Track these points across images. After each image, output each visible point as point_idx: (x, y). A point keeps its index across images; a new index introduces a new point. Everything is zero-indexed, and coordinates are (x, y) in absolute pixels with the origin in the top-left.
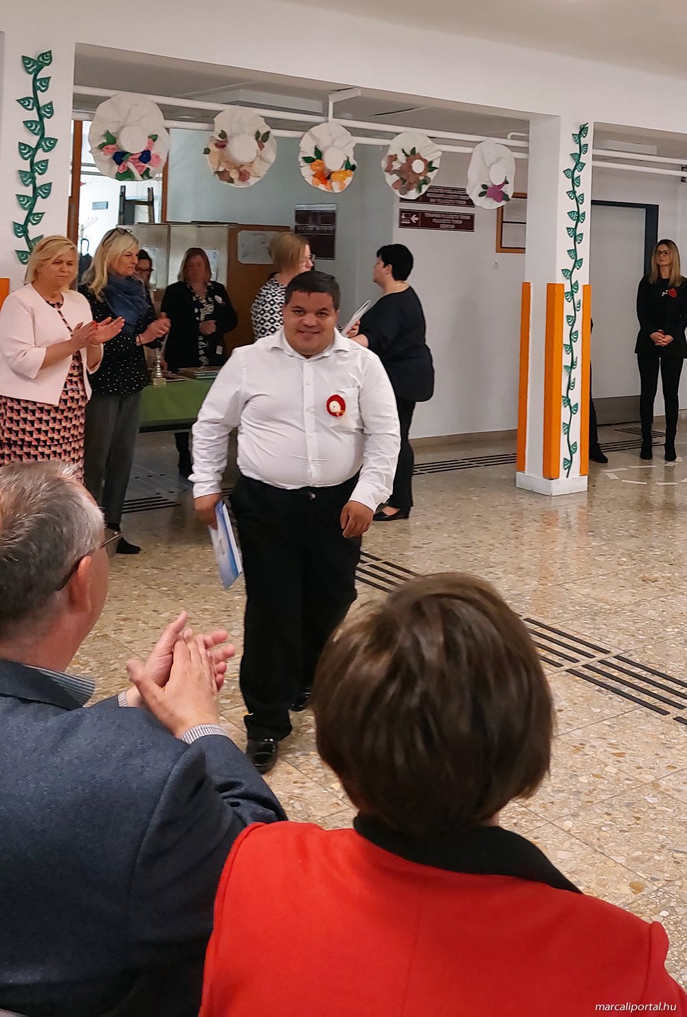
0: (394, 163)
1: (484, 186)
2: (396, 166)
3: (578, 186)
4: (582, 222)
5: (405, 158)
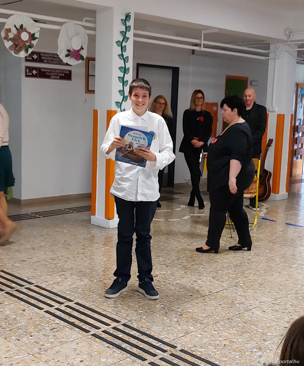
0: (9, 34)
1: (68, 51)
2: (11, 36)
3: (124, 52)
4: (127, 74)
5: (16, 31)
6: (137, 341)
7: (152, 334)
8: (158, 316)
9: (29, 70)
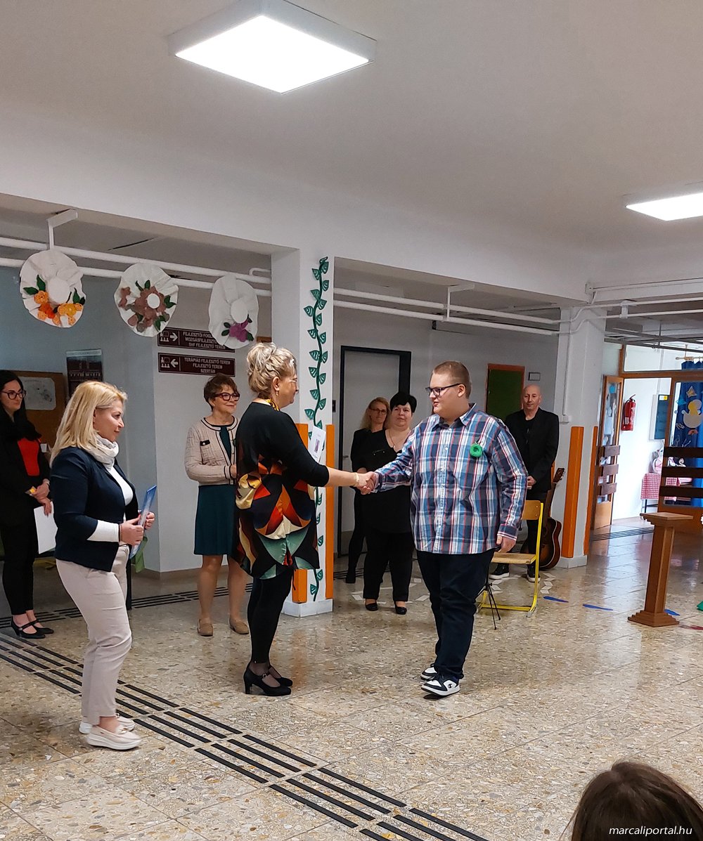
0: (127, 297)
1: (227, 325)
2: (131, 300)
3: (319, 325)
4: (324, 362)
5: (139, 292)
6: (341, 795)
7: (367, 784)
8: (376, 755)
9: (165, 360)
